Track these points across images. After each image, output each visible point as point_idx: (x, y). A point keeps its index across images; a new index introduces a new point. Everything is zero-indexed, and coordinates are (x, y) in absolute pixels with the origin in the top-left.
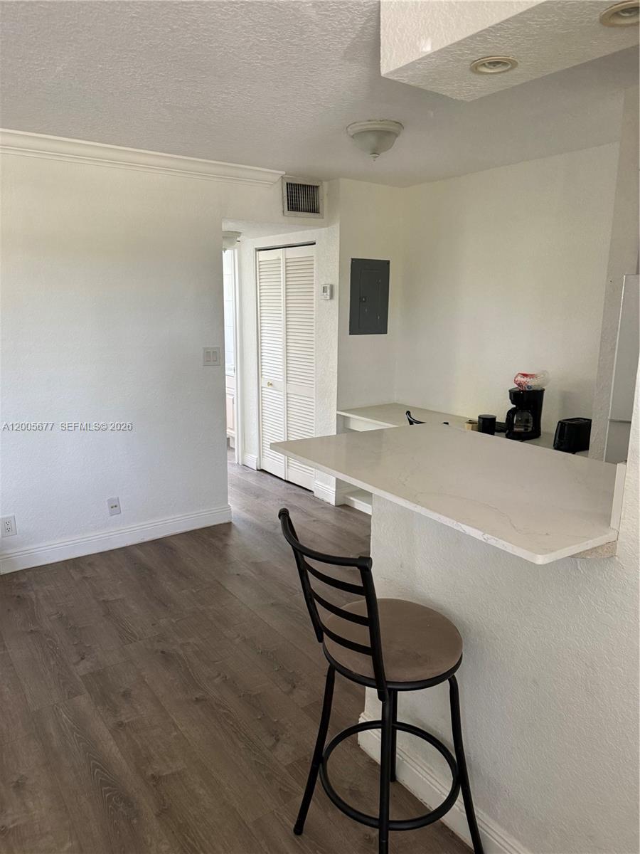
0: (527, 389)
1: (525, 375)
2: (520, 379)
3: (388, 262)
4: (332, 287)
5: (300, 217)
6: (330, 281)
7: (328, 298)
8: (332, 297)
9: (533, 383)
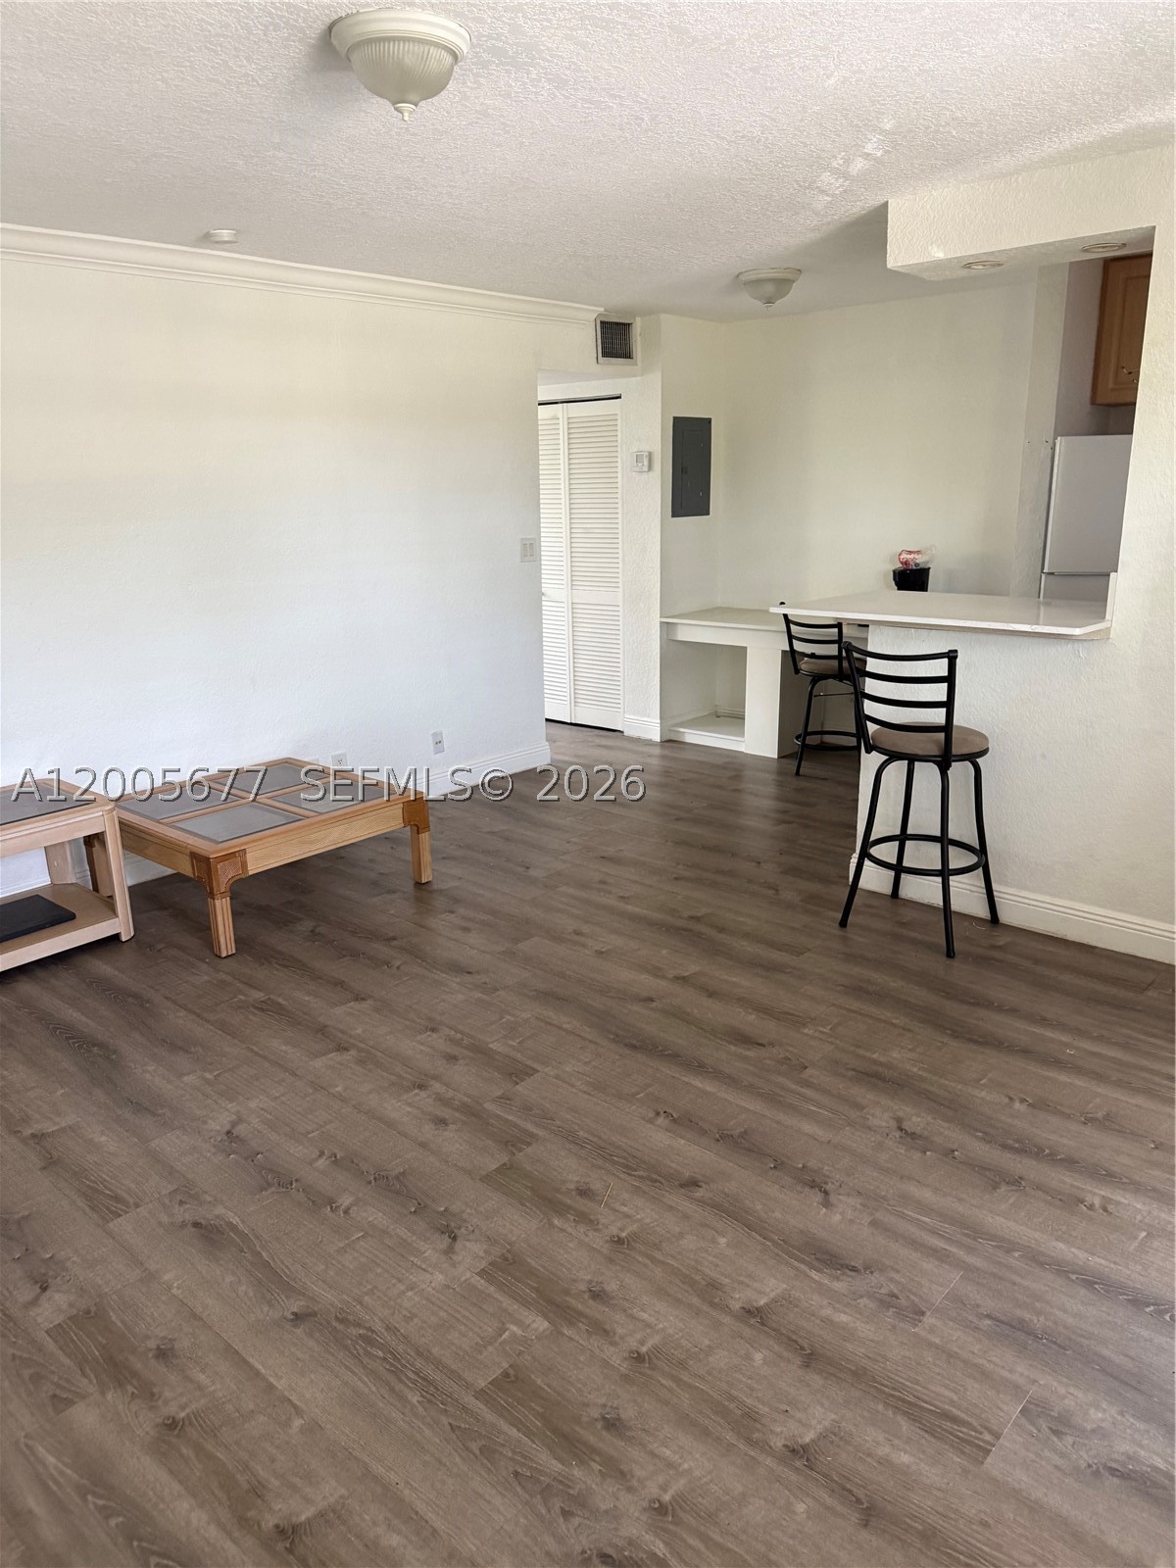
0: (914, 568)
1: (910, 552)
2: (904, 556)
3: (709, 421)
4: (650, 455)
5: (613, 364)
6: (646, 447)
7: (646, 469)
8: (650, 468)
9: (920, 559)
